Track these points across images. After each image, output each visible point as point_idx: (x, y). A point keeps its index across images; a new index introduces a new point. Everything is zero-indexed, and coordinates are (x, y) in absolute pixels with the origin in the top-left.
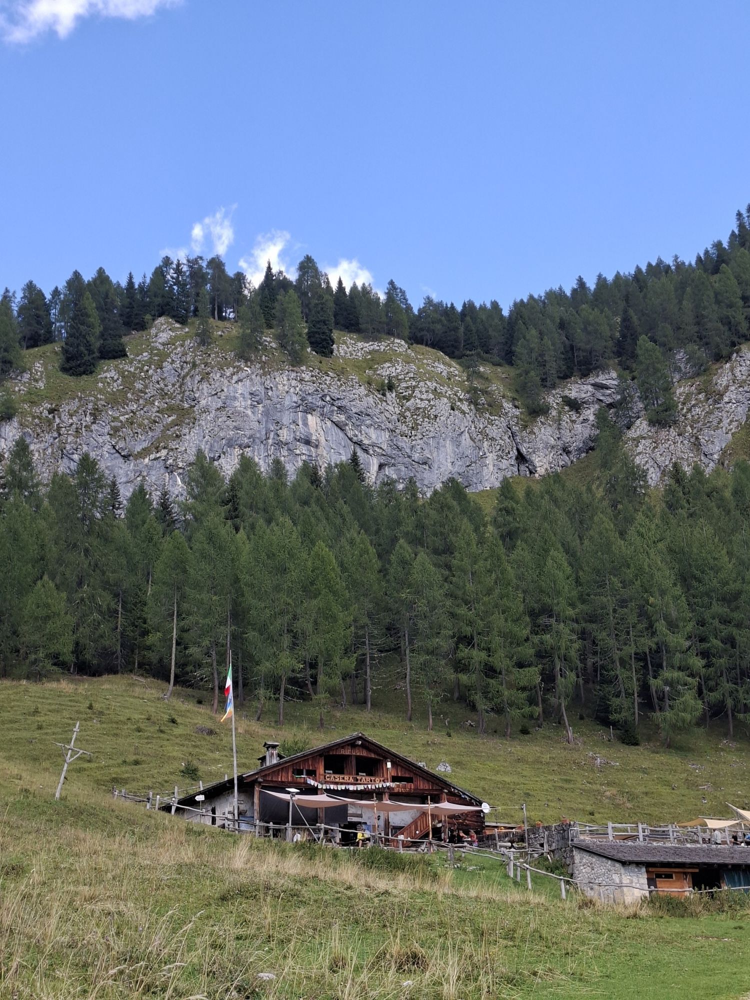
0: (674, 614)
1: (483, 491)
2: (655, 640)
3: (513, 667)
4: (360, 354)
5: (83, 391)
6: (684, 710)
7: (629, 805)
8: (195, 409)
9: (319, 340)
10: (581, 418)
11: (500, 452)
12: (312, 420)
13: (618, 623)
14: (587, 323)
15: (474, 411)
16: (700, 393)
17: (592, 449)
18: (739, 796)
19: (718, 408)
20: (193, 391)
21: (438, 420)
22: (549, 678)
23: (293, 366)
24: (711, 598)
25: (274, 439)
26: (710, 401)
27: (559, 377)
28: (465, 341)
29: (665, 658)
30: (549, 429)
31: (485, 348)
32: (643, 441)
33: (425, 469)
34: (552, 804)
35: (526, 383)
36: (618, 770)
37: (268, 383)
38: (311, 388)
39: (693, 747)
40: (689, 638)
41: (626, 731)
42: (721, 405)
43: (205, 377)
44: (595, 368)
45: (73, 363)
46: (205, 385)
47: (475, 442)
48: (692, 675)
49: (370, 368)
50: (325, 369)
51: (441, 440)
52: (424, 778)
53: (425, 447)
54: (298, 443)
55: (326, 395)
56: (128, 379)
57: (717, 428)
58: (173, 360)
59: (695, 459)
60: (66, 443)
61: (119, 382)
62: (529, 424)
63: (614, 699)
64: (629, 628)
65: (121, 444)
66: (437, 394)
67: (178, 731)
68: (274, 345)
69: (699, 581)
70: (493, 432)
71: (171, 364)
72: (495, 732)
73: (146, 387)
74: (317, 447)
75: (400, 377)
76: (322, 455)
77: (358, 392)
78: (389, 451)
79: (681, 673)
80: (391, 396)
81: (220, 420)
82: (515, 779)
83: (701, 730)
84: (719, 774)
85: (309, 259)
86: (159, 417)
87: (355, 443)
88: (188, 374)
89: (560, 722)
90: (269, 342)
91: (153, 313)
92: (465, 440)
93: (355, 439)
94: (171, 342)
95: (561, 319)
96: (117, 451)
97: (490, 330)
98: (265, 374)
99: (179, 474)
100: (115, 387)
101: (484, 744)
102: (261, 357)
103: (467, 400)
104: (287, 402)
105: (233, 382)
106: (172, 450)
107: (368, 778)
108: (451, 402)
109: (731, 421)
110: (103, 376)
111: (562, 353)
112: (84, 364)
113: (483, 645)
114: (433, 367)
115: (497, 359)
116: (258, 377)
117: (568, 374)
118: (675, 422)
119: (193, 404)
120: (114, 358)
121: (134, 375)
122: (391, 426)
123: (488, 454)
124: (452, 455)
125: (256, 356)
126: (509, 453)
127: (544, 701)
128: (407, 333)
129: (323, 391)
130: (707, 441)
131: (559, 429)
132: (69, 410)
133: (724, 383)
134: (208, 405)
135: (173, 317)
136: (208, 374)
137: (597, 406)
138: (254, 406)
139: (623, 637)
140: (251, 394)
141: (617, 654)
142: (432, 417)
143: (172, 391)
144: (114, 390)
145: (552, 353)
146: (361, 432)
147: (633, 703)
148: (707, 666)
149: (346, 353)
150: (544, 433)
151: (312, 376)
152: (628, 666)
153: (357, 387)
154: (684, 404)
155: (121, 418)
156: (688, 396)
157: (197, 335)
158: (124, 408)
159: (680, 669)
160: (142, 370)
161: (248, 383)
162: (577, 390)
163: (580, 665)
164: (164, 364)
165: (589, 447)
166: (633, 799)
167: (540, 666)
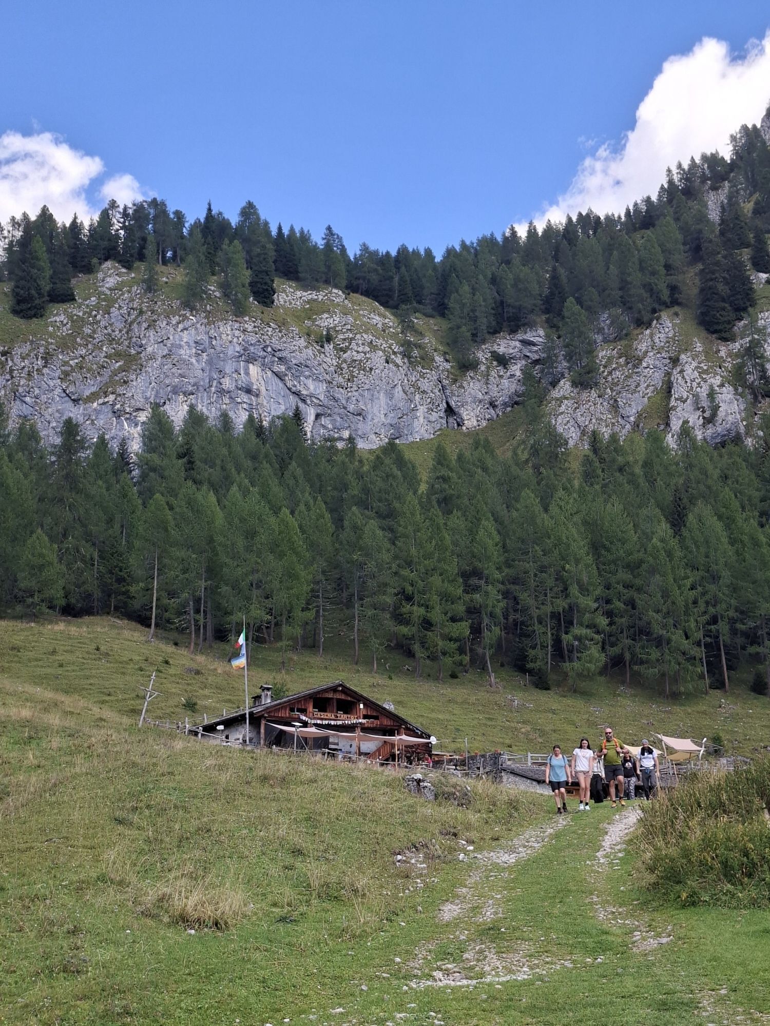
0: (585, 579)
1: (413, 442)
2: (568, 601)
3: (447, 621)
4: (298, 303)
5: (34, 335)
6: (590, 662)
7: (540, 740)
8: (142, 355)
9: (261, 290)
10: (508, 374)
11: (431, 405)
12: (254, 370)
13: (538, 586)
14: (517, 280)
15: (407, 364)
16: (620, 358)
17: (517, 403)
18: (630, 735)
19: (636, 373)
20: (139, 338)
21: (373, 373)
22: (476, 630)
23: (236, 316)
24: (618, 565)
25: (216, 387)
26: (630, 366)
27: (489, 333)
28: (400, 291)
29: (575, 616)
30: (478, 384)
31: (418, 298)
32: (566, 402)
33: (360, 420)
34: (478, 738)
35: (457, 338)
36: (532, 711)
37: (213, 333)
38: (253, 339)
39: (595, 692)
40: (596, 600)
41: (540, 678)
42: (640, 370)
43: (152, 325)
44: (524, 325)
45: (24, 306)
46: (151, 333)
47: (407, 395)
48: (598, 632)
49: (309, 319)
50: (266, 320)
51: (376, 393)
52: (387, 717)
53: (360, 398)
54: (239, 392)
55: (268, 346)
56: (78, 323)
57: (635, 392)
58: (120, 306)
59: (613, 421)
60: (18, 385)
61: (68, 326)
62: (459, 378)
63: (531, 651)
64: (546, 590)
65: (71, 389)
66: (373, 347)
67: (172, 671)
68: (217, 294)
69: (608, 550)
70: (425, 385)
71: (119, 309)
72: (429, 676)
73: (94, 332)
74: (257, 396)
75: (337, 329)
76: (262, 404)
77: (298, 343)
78: (326, 402)
79: (588, 631)
80: (329, 348)
81: (166, 367)
82: (447, 717)
83: (602, 679)
84: (615, 716)
85: (250, 205)
86: (107, 362)
87: (294, 393)
88: (135, 320)
89: (484, 668)
90: (214, 291)
91: (99, 256)
92: (398, 392)
93: (294, 389)
94: (118, 288)
95: (493, 274)
96: (68, 395)
97: (424, 280)
98: (209, 324)
99: (126, 419)
100: (65, 331)
101: (420, 686)
102: (206, 306)
103: (400, 353)
104: (230, 352)
105: (179, 330)
106: (120, 395)
107: (346, 716)
108: (386, 355)
109: (648, 386)
110: (53, 319)
111: (493, 309)
112: (35, 307)
113: (422, 602)
114: (369, 318)
115: (429, 310)
116: (203, 326)
117: (498, 329)
118: (596, 384)
119: (139, 350)
120: (63, 301)
121: (82, 319)
122: (328, 377)
123: (419, 407)
124: (386, 407)
125: (201, 306)
126: (439, 405)
127: (471, 650)
128: (344, 283)
129: (265, 342)
130: (625, 404)
131: (487, 383)
132: (21, 353)
133: (644, 349)
134: (155, 353)
135: (119, 262)
136: (155, 321)
137: (524, 362)
138: (199, 354)
139: (542, 598)
140: (196, 343)
141: (535, 613)
142: (368, 369)
143: (119, 336)
144: (64, 334)
145: (483, 309)
146: (299, 382)
147: (547, 654)
148: (610, 624)
149: (286, 302)
150: (473, 387)
151: (255, 327)
152: (544, 623)
153: (297, 339)
154: (605, 367)
155: (71, 362)
156: (610, 360)
157: (144, 281)
158: (73, 353)
159: (588, 627)
160: (90, 315)
161: (193, 331)
162: (506, 345)
163: (503, 621)
164: (113, 310)
165: (515, 402)
166: (544, 734)
167: (470, 621)
